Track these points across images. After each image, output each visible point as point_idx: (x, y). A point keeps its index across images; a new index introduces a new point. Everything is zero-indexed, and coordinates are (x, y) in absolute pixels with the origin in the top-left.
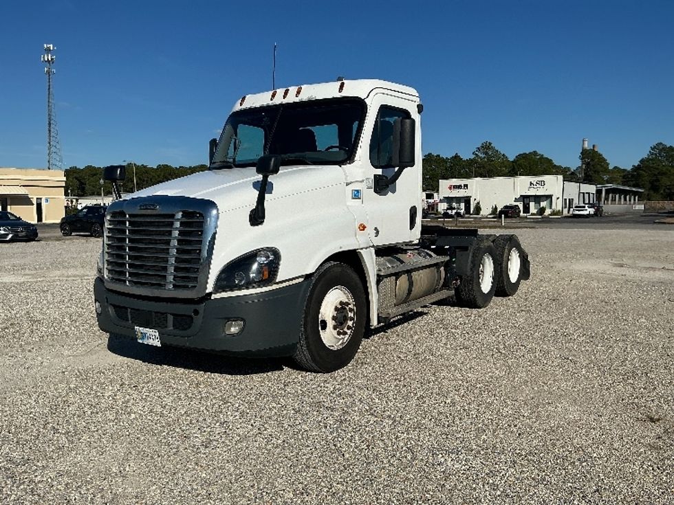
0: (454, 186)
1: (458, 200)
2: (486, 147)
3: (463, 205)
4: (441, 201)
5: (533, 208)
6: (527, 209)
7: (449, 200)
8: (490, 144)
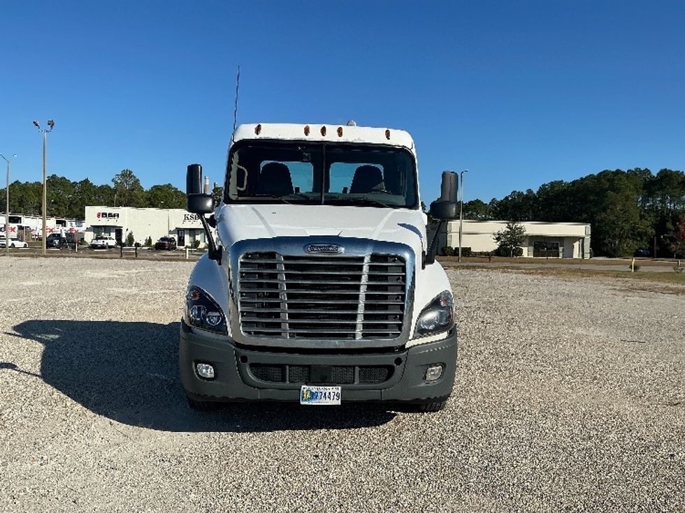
0: (103, 214)
1: (107, 229)
2: (127, 175)
3: (113, 235)
4: (88, 230)
5: (188, 240)
6: (181, 241)
7: (96, 229)
8: (131, 172)
